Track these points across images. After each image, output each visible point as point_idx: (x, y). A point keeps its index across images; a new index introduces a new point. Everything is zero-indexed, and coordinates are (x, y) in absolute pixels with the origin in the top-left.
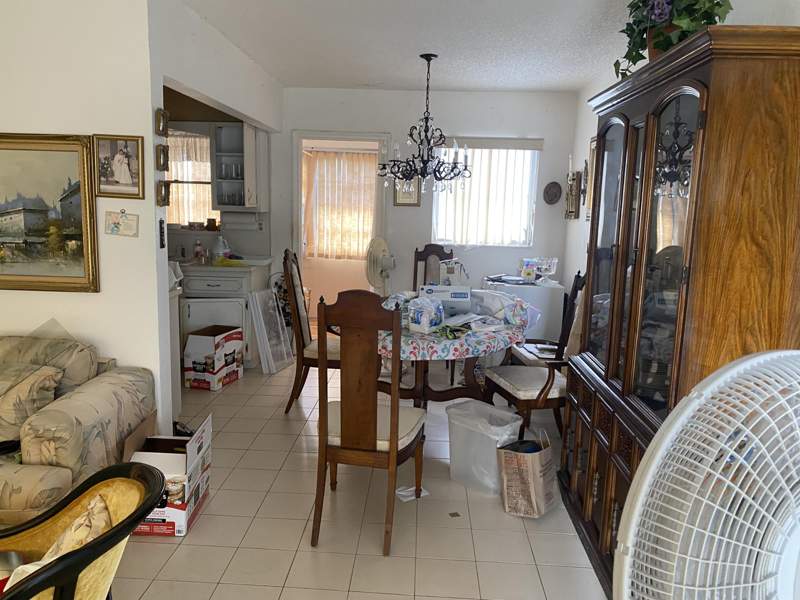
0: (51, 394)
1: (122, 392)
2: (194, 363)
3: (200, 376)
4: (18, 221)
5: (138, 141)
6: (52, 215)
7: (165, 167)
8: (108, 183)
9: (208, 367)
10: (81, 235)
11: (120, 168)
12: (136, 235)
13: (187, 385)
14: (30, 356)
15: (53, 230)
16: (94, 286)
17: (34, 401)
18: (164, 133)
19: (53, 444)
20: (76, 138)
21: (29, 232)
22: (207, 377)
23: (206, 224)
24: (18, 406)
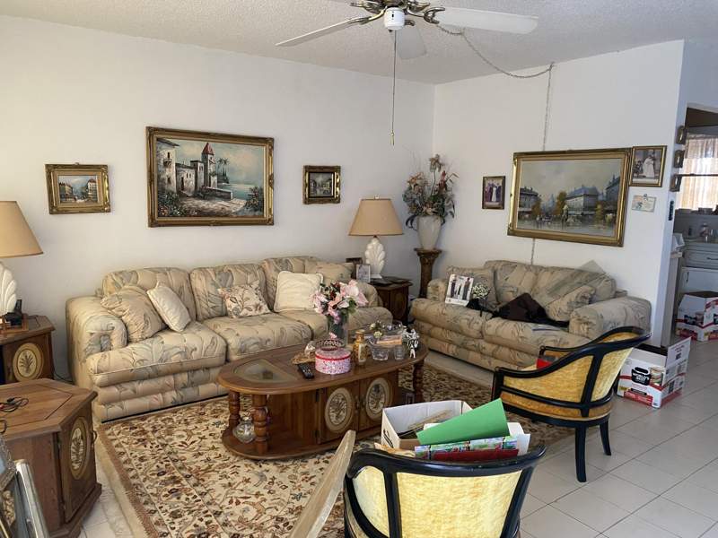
0: (587, 301)
1: (629, 310)
2: (686, 316)
3: (689, 327)
4: (580, 201)
5: (661, 149)
6: (600, 198)
7: (680, 165)
8: (638, 177)
9: (697, 321)
10: (616, 211)
11: (648, 168)
12: (652, 211)
13: (678, 332)
14: (578, 280)
15: (599, 207)
16: (620, 243)
17: (578, 303)
18: (683, 142)
19: (586, 327)
20: (622, 150)
21: (587, 207)
22: (696, 329)
23: (714, 210)
24: (569, 304)
